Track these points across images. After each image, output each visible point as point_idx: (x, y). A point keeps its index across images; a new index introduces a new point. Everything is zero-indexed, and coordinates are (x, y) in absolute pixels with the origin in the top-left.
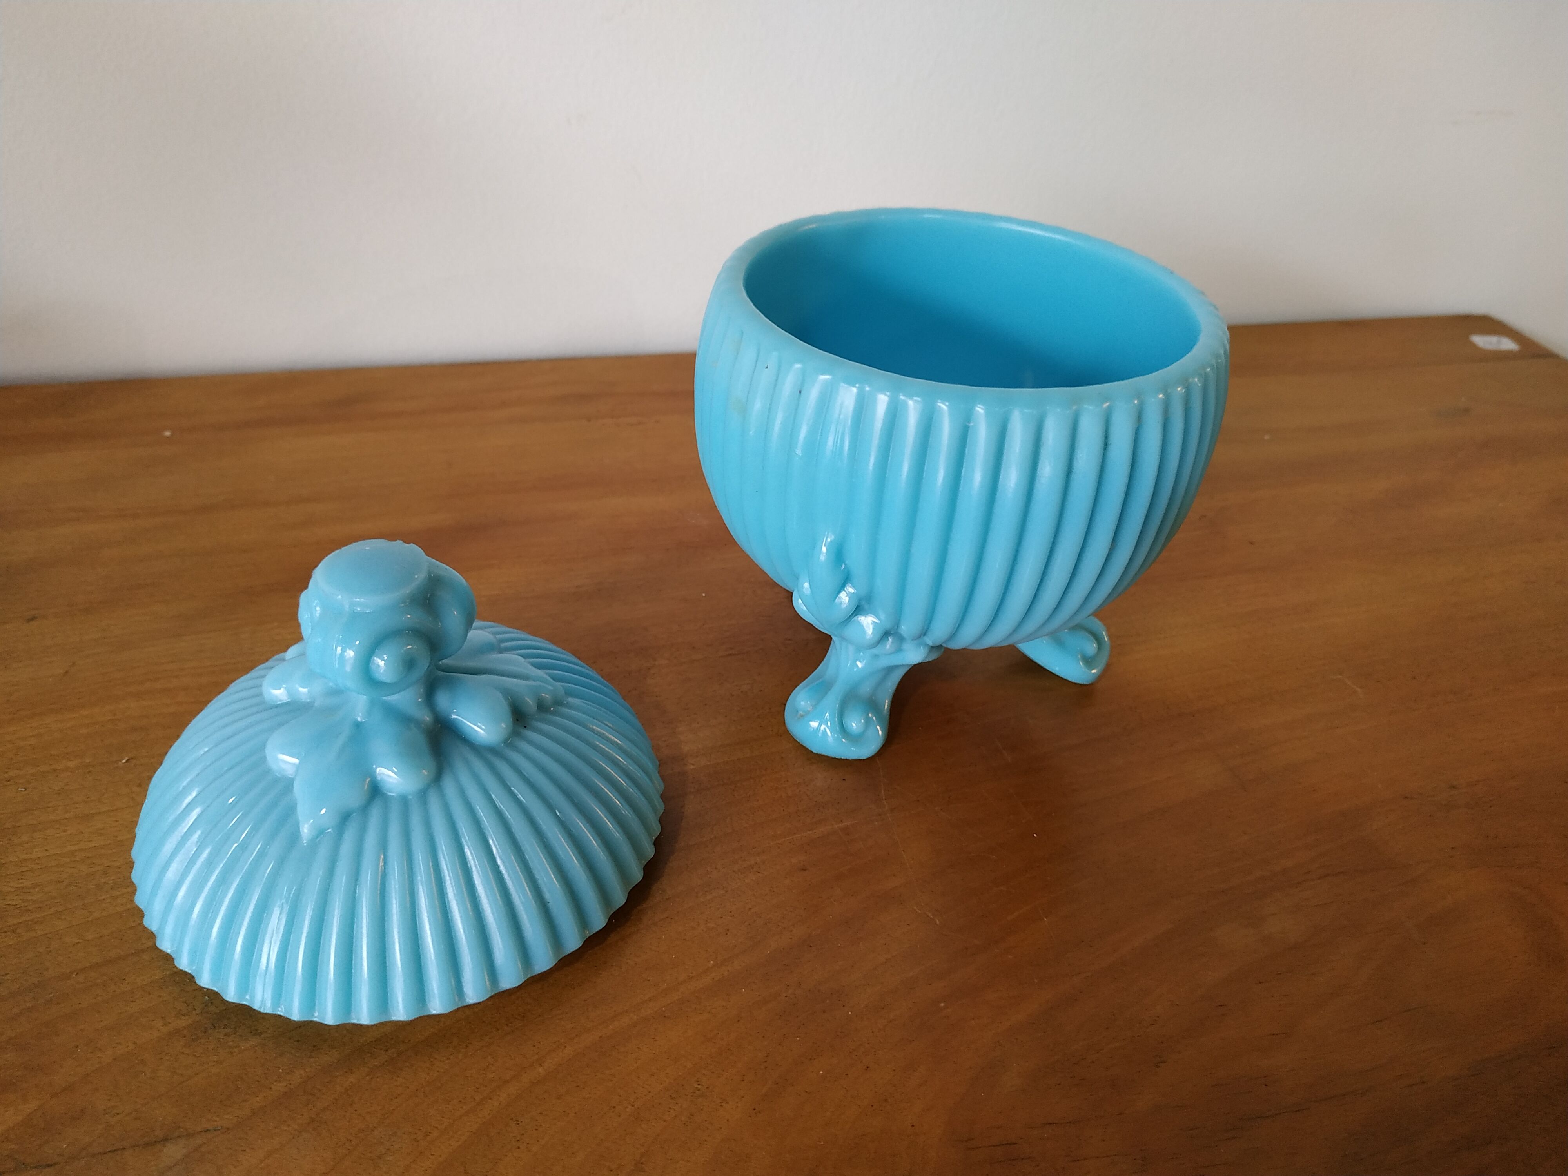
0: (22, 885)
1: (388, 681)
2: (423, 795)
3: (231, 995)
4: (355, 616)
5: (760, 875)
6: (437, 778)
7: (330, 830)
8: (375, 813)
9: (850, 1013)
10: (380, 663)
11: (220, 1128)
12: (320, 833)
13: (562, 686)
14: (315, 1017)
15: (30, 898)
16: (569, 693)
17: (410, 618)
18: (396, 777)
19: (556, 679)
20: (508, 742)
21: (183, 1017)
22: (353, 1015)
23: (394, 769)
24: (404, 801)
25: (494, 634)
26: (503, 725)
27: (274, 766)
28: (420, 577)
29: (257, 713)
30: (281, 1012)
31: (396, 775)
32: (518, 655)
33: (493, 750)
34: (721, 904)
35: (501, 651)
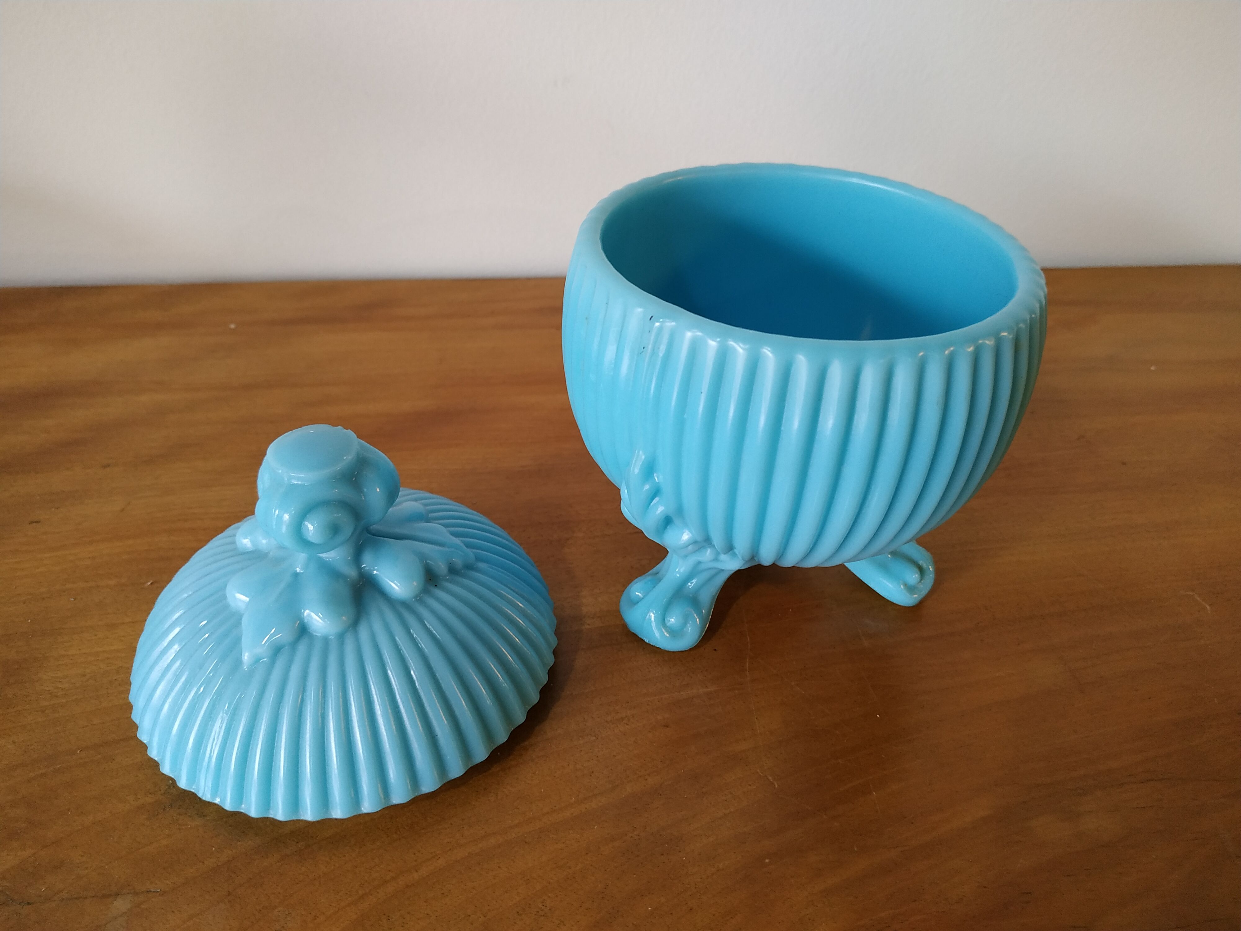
0: (56, 675)
1: (316, 542)
2: (341, 637)
3: (183, 784)
4: (293, 488)
5: (627, 726)
6: (355, 624)
7: (266, 659)
8: (302, 648)
9: (684, 858)
10: (311, 528)
11: (159, 890)
12: (257, 661)
13: (473, 552)
14: (243, 809)
15: (60, 687)
16: (478, 559)
17: (337, 492)
18: (320, 621)
19: (468, 546)
20: (419, 598)
21: (150, 796)
22: (271, 812)
23: (320, 614)
24: (326, 640)
25: (426, 505)
26: (415, 584)
27: (232, 603)
28: (349, 458)
29: (229, 557)
30: (217, 801)
31: (321, 619)
32: (441, 524)
33: (404, 604)
34: (591, 749)
35: (428, 521)
